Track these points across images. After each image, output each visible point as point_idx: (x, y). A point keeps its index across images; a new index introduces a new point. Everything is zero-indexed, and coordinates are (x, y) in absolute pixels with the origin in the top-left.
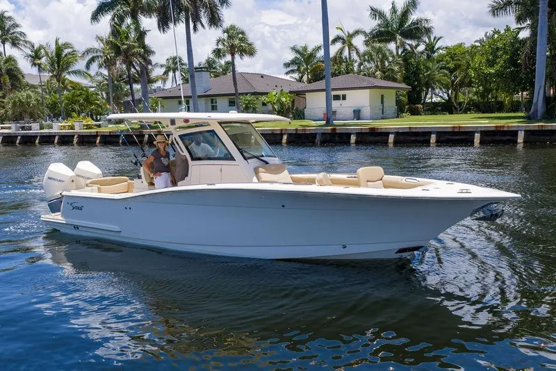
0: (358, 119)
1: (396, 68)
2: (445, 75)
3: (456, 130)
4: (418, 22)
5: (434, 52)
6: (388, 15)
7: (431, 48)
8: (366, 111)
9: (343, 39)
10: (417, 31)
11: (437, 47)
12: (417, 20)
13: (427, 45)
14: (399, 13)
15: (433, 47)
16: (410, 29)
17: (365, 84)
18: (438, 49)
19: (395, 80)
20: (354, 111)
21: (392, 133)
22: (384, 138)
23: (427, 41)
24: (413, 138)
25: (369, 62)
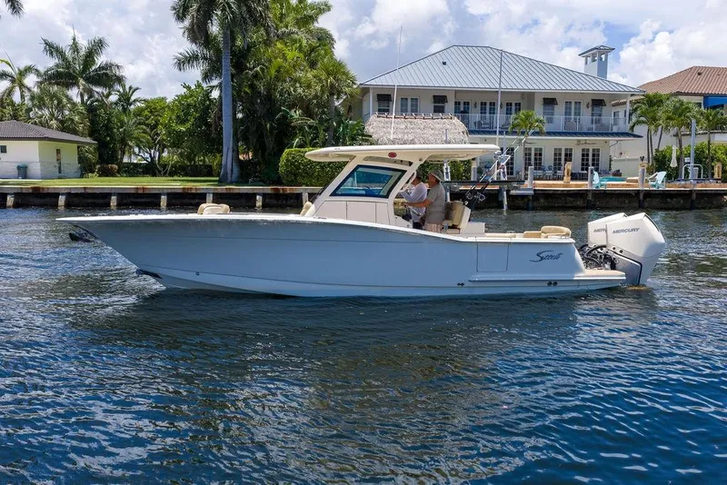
0: (25, 177)
1: (77, 118)
2: (145, 132)
3: (140, 192)
4: (108, 66)
5: (130, 105)
6: (69, 54)
7: (125, 99)
8: (36, 168)
9: (12, 77)
10: (107, 77)
11: (133, 98)
12: (106, 64)
13: (121, 95)
14: (83, 52)
15: (129, 99)
16: (98, 75)
17: (31, 134)
18: (134, 101)
19: (75, 132)
20: (19, 168)
21: (63, 194)
22: (54, 200)
23: (121, 90)
24: (90, 201)
25: (40, 108)
